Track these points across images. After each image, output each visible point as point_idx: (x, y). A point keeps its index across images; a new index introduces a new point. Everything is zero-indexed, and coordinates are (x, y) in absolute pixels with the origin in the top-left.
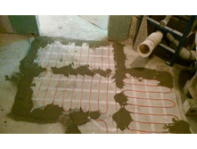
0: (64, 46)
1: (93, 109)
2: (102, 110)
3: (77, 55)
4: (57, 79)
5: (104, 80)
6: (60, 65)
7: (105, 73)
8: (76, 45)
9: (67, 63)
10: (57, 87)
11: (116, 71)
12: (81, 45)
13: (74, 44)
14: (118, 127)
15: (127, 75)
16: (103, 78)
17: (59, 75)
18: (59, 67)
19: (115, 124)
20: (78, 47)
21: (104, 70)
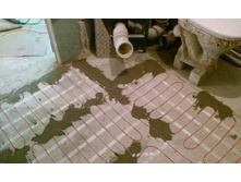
0: (17, 105)
1: (128, 144)
2: (136, 137)
3: (46, 103)
4: (55, 147)
5: (106, 108)
6: (40, 129)
7: (99, 100)
8: (32, 93)
9: (46, 120)
10: (65, 155)
11: (107, 90)
12: (38, 90)
13: (26, 93)
14: (165, 140)
15: (120, 86)
16: (102, 106)
17: (51, 141)
18: (40, 132)
19: (160, 140)
20: (36, 94)
21: (94, 97)
